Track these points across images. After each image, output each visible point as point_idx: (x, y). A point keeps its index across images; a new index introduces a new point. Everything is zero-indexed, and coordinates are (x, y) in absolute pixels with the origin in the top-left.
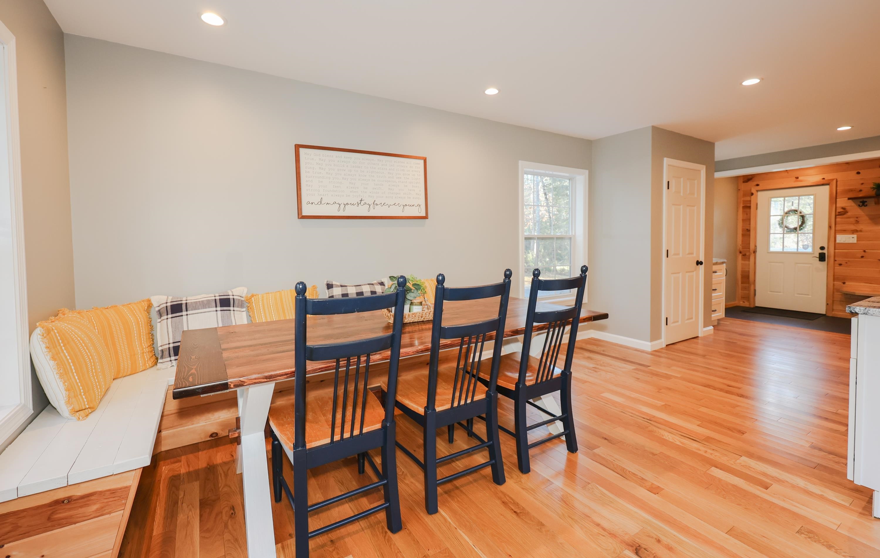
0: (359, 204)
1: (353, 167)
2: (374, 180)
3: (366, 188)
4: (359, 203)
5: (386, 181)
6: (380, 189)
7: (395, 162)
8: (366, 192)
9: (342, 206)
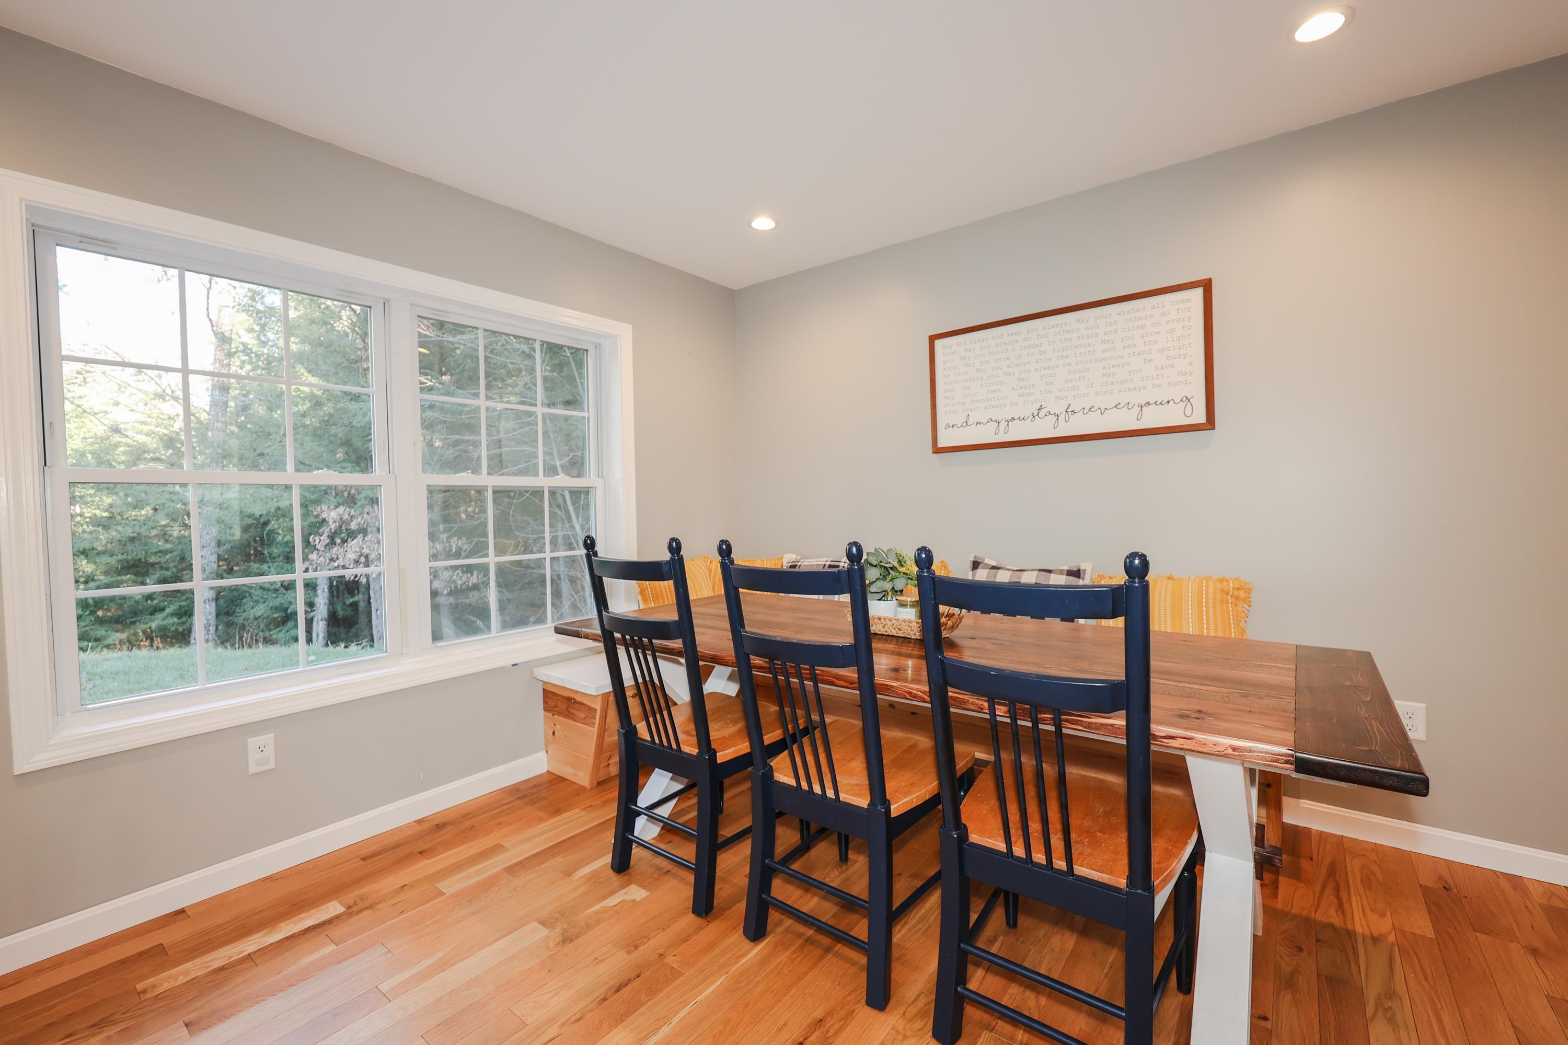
0: (1037, 417)
1: (1025, 348)
2: (1069, 364)
3: (1052, 383)
4: (1036, 414)
5: (1096, 361)
6: (1081, 379)
7: (1119, 314)
8: (1050, 391)
9: (1003, 425)
